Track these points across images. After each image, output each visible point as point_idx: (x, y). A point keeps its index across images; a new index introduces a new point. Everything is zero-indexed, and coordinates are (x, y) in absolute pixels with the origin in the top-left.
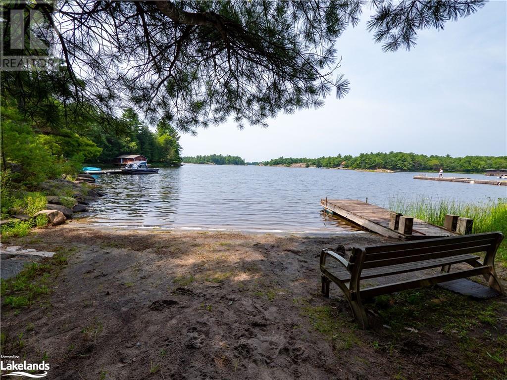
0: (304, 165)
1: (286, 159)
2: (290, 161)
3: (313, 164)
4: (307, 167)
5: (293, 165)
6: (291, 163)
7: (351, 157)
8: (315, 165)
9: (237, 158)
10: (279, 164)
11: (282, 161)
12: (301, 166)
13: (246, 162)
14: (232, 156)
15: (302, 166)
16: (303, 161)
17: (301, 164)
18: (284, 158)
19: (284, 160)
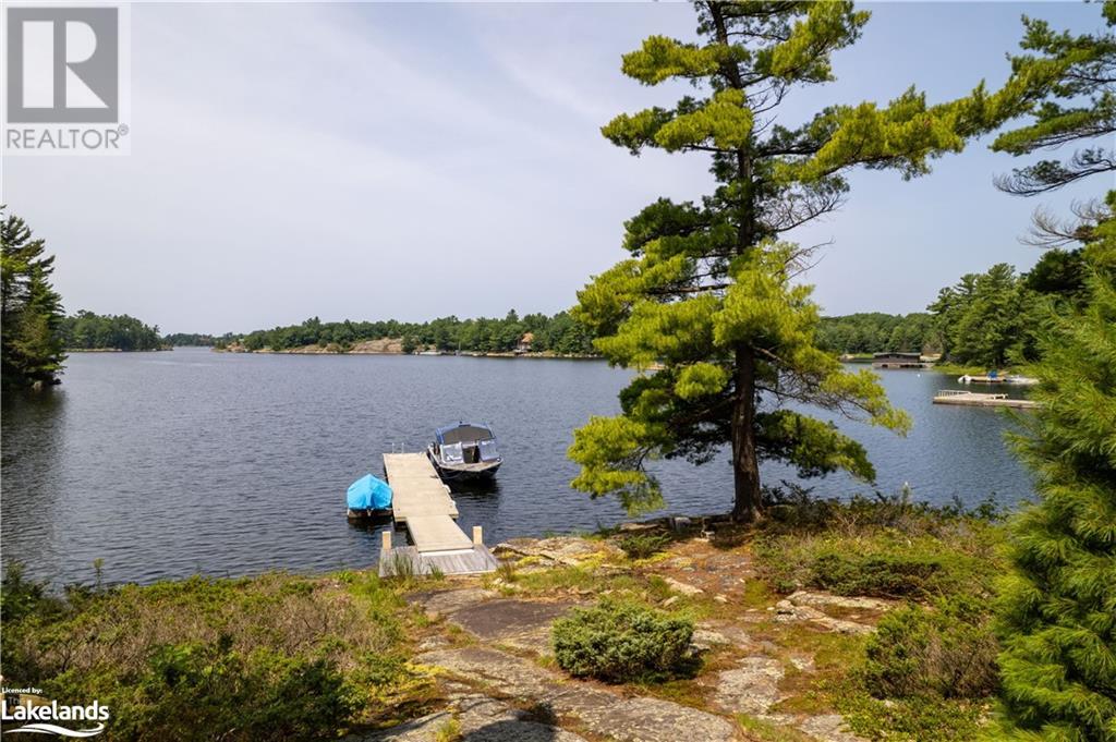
0: (397, 345)
1: (332, 327)
2: (347, 332)
3: (427, 341)
4: (408, 350)
5: (359, 346)
6: (351, 340)
7: (545, 318)
8: (431, 342)
9: (125, 321)
10: (306, 343)
11: (318, 335)
12: (386, 348)
13: (162, 335)
14: (99, 313)
15: (391, 347)
16: (391, 332)
17: (386, 340)
18: (323, 322)
19: (322, 328)
